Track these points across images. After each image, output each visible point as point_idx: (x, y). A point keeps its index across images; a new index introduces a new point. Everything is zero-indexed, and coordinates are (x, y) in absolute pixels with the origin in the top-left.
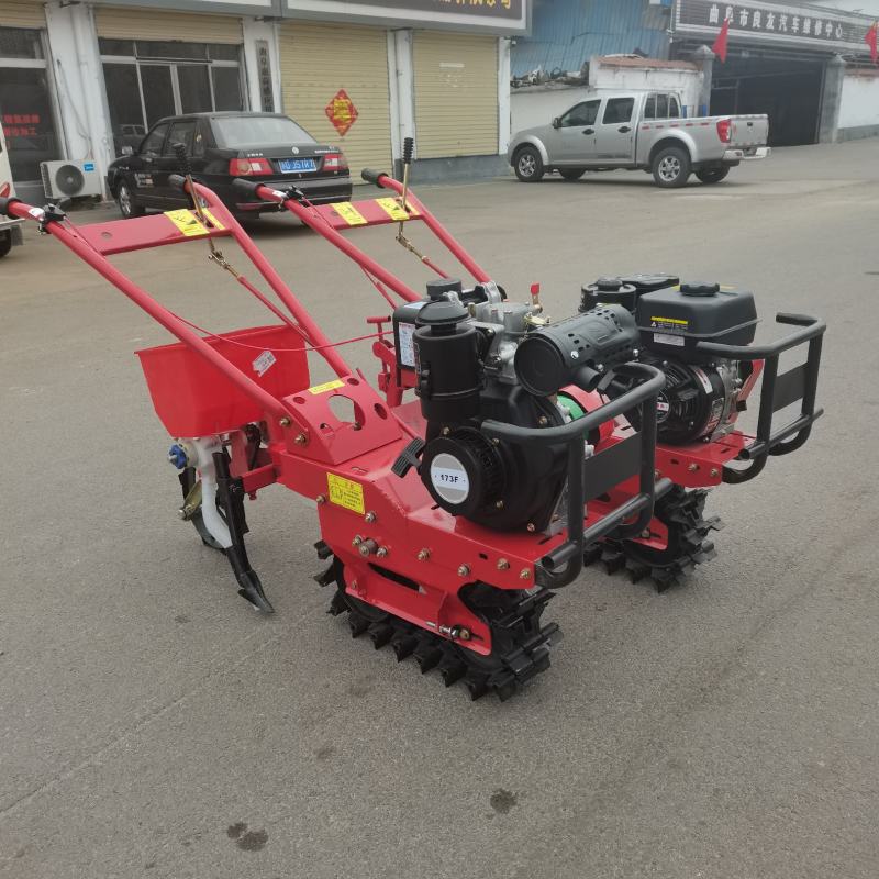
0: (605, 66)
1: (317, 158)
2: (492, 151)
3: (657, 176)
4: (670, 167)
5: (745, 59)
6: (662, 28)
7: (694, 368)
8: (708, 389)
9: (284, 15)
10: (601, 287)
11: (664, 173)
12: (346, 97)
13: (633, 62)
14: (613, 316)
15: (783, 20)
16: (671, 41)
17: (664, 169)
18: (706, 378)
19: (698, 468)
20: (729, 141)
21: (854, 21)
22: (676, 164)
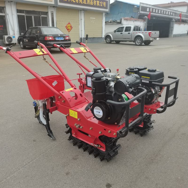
0: (125, 20)
1: (64, 37)
2: (101, 37)
3: (136, 43)
4: (138, 41)
5: (154, 19)
6: (137, 12)
7: (151, 88)
8: (154, 92)
9: (57, 6)
10: (130, 69)
11: (137, 43)
12: (70, 24)
13: (130, 19)
14: (135, 77)
15: (162, 11)
16: (139, 15)
17: (137, 42)
18: (153, 90)
19: (151, 110)
20: (151, 36)
21: (177, 12)
22: (140, 41)
